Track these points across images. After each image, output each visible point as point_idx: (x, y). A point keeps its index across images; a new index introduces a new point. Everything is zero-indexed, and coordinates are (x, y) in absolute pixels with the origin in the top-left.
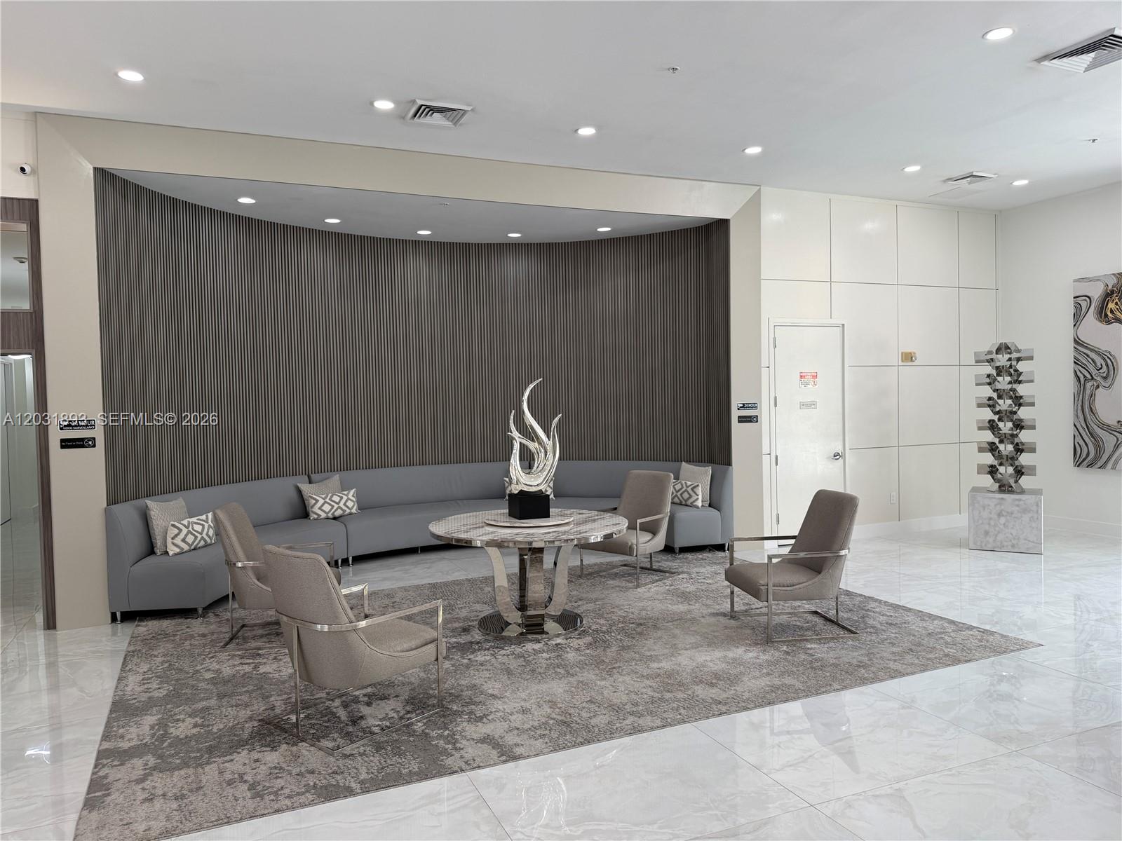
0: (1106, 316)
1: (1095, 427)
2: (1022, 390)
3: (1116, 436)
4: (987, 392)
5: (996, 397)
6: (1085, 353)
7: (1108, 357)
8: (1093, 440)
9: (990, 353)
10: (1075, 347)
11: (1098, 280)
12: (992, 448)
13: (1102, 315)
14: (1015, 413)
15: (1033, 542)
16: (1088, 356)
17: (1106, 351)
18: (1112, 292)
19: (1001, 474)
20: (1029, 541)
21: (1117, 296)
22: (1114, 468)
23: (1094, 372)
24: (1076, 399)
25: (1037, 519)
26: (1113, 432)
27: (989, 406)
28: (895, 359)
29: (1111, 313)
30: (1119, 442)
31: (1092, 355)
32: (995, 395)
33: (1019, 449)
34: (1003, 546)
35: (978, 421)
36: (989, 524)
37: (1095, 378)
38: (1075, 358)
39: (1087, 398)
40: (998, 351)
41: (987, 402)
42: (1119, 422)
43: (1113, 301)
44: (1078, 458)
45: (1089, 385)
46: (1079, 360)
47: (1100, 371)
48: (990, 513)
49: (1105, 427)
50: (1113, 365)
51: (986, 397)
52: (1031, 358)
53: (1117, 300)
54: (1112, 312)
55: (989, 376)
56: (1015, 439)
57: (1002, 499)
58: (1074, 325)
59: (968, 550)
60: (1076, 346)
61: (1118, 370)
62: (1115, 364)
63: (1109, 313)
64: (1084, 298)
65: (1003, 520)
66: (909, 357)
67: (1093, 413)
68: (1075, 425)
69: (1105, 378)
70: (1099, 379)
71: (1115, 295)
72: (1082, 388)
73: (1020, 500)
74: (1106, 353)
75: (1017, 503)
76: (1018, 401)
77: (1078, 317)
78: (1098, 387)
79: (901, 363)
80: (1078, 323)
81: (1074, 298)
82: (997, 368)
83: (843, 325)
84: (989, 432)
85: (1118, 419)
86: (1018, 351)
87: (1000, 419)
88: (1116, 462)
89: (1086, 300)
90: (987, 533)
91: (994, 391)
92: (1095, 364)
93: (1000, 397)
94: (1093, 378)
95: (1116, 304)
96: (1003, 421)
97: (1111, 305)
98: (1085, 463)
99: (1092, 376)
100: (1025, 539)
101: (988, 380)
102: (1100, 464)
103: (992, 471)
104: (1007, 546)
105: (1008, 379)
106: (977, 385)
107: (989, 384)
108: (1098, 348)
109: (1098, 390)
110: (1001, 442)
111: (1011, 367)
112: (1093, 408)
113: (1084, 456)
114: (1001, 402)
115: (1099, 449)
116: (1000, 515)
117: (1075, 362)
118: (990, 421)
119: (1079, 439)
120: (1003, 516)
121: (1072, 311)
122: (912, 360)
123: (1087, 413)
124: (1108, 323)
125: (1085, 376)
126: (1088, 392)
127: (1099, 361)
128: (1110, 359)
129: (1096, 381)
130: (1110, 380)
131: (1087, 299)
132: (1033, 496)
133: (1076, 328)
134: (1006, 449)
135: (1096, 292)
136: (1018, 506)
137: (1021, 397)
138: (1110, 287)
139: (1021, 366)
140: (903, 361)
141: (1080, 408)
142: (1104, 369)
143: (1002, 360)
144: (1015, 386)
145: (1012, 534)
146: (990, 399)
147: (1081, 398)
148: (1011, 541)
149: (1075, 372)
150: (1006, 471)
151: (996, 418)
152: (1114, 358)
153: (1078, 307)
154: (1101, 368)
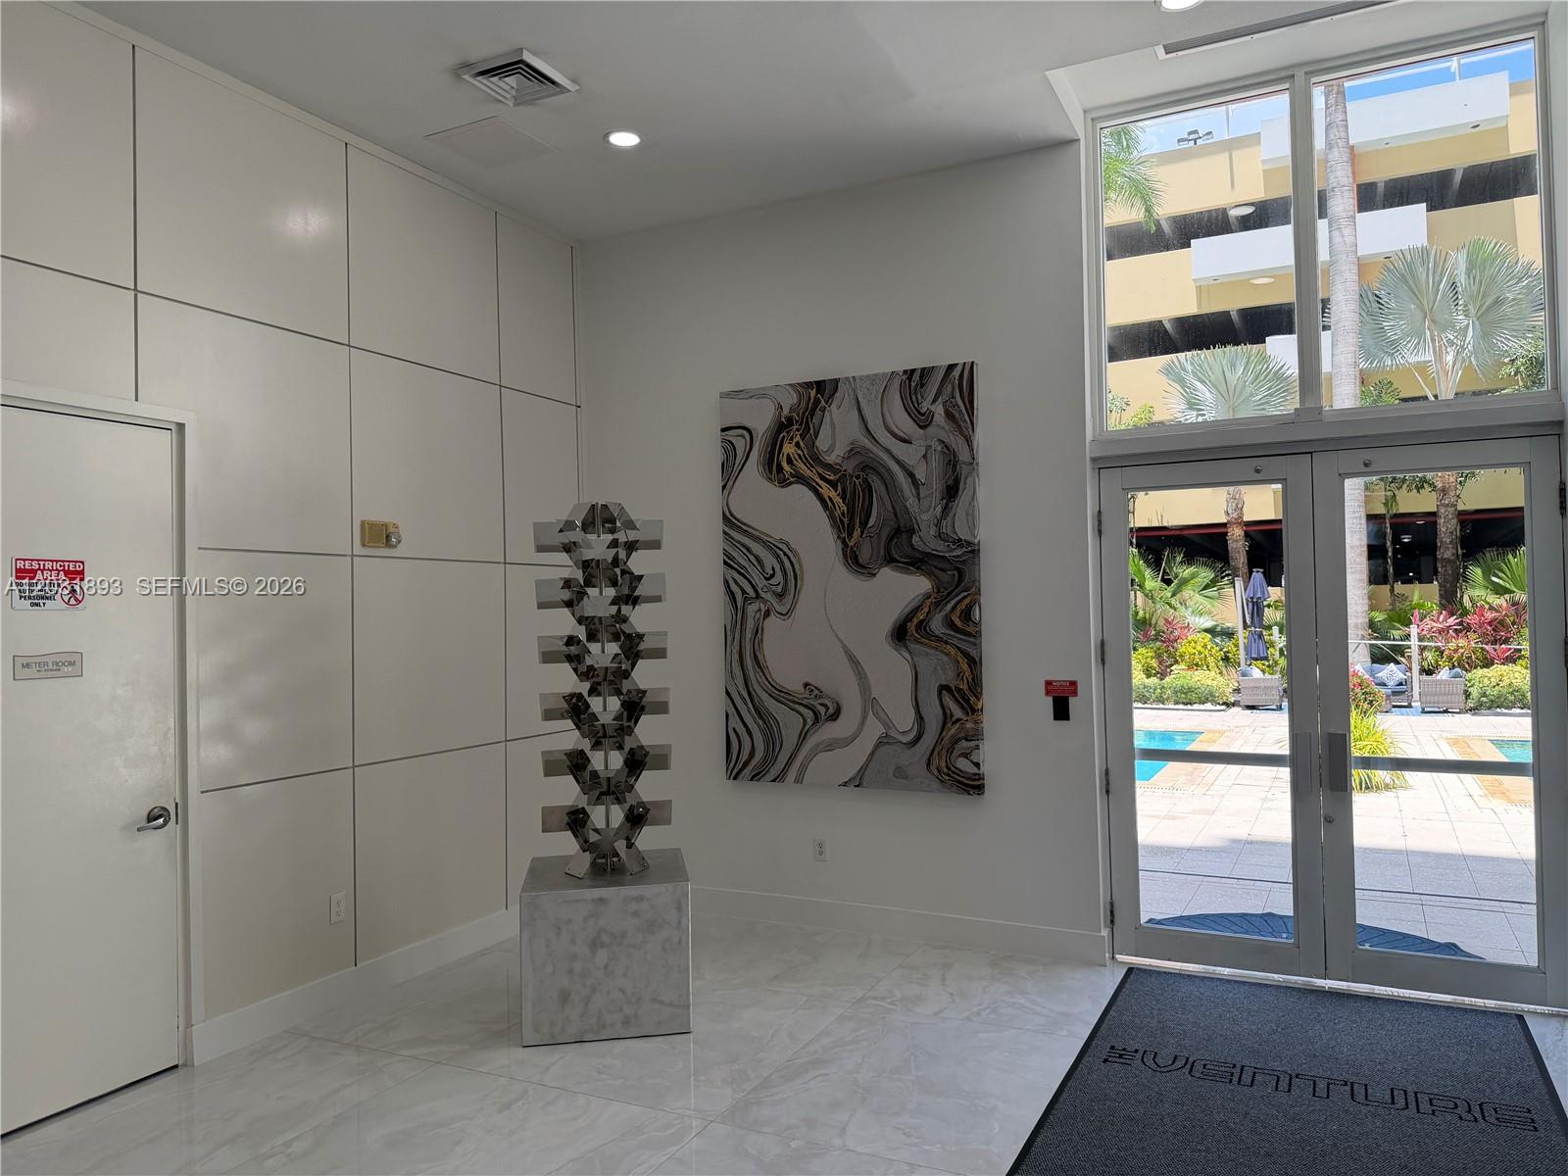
0: (780, 469)
1: (764, 696)
2: (640, 618)
3: (802, 715)
4: (564, 623)
5: (583, 637)
6: (744, 545)
7: (785, 554)
8: (761, 723)
9: (569, 526)
10: (725, 533)
11: (764, 396)
12: (576, 763)
13: (773, 468)
14: (626, 675)
15: (671, 1005)
16: (748, 550)
17: (781, 541)
18: (790, 420)
19: (596, 831)
20: (662, 1003)
21: (797, 430)
22: (799, 780)
23: (760, 583)
24: (729, 638)
25: (679, 942)
26: (796, 706)
27: (569, 658)
28: (343, 537)
29: (788, 463)
30: (807, 727)
31: (757, 548)
32: (581, 633)
33: (636, 763)
34: (604, 1026)
35: (543, 697)
36: (570, 972)
37: (763, 595)
38: (726, 553)
39: (749, 635)
40: (588, 526)
41: (565, 648)
42: (806, 685)
43: (792, 439)
44: (734, 758)
45: (751, 609)
46: (732, 559)
47: (772, 581)
48: (573, 942)
49: (781, 695)
50: (794, 570)
51: (562, 638)
52: (655, 545)
53: (798, 438)
54: (790, 461)
55: (568, 584)
56: (627, 738)
57: (601, 900)
58: (724, 487)
59: (521, 1049)
60: (727, 529)
61: (802, 580)
62: (797, 567)
63: (785, 465)
64: (740, 431)
65: (602, 956)
66: (379, 536)
67: (760, 667)
68: (728, 693)
69: (780, 596)
70: (768, 596)
71: (795, 427)
72: (739, 616)
73: (640, 899)
74: (780, 546)
75: (634, 907)
76: (633, 648)
77: (730, 469)
78: (767, 614)
79: (358, 549)
80: (730, 483)
81: (723, 430)
82: (586, 565)
83: (181, 427)
84: (569, 724)
85: (807, 680)
86: (630, 525)
87: (593, 691)
88: (803, 768)
89: (743, 436)
90: (565, 997)
91: (580, 622)
92: (762, 566)
93: (592, 636)
94: (758, 596)
95: (797, 445)
96: (599, 695)
97: (789, 449)
98: (747, 771)
99: (756, 591)
100: (654, 1000)
101: (566, 595)
102: (774, 772)
103: (576, 821)
104: (612, 1025)
105: (610, 592)
106: (541, 606)
107: (569, 604)
108: (767, 535)
109: (768, 620)
110: (597, 745)
111: (616, 561)
112: (760, 657)
113: (744, 757)
114: (594, 648)
115: (773, 741)
116: (595, 944)
117: (725, 563)
118: (572, 695)
119: (735, 722)
120: (602, 945)
121: (717, 457)
122: (388, 543)
123: (750, 667)
124: (784, 483)
125: (744, 592)
126: (750, 624)
127: (769, 561)
128: (789, 558)
129: (765, 601)
130: (789, 599)
131: (745, 432)
132: (670, 886)
133: (726, 492)
134: (608, 762)
135: (762, 421)
136: (636, 914)
137: (640, 637)
138: (786, 412)
139: (638, 563)
140: (364, 545)
141: (736, 657)
142: (779, 578)
143: (597, 547)
144: (625, 609)
145: (622, 991)
146: (571, 640)
147: (737, 636)
148: (621, 1009)
149: (726, 583)
150: (606, 817)
151: (584, 688)
152: (796, 555)
153: (729, 448)
154: (772, 576)
